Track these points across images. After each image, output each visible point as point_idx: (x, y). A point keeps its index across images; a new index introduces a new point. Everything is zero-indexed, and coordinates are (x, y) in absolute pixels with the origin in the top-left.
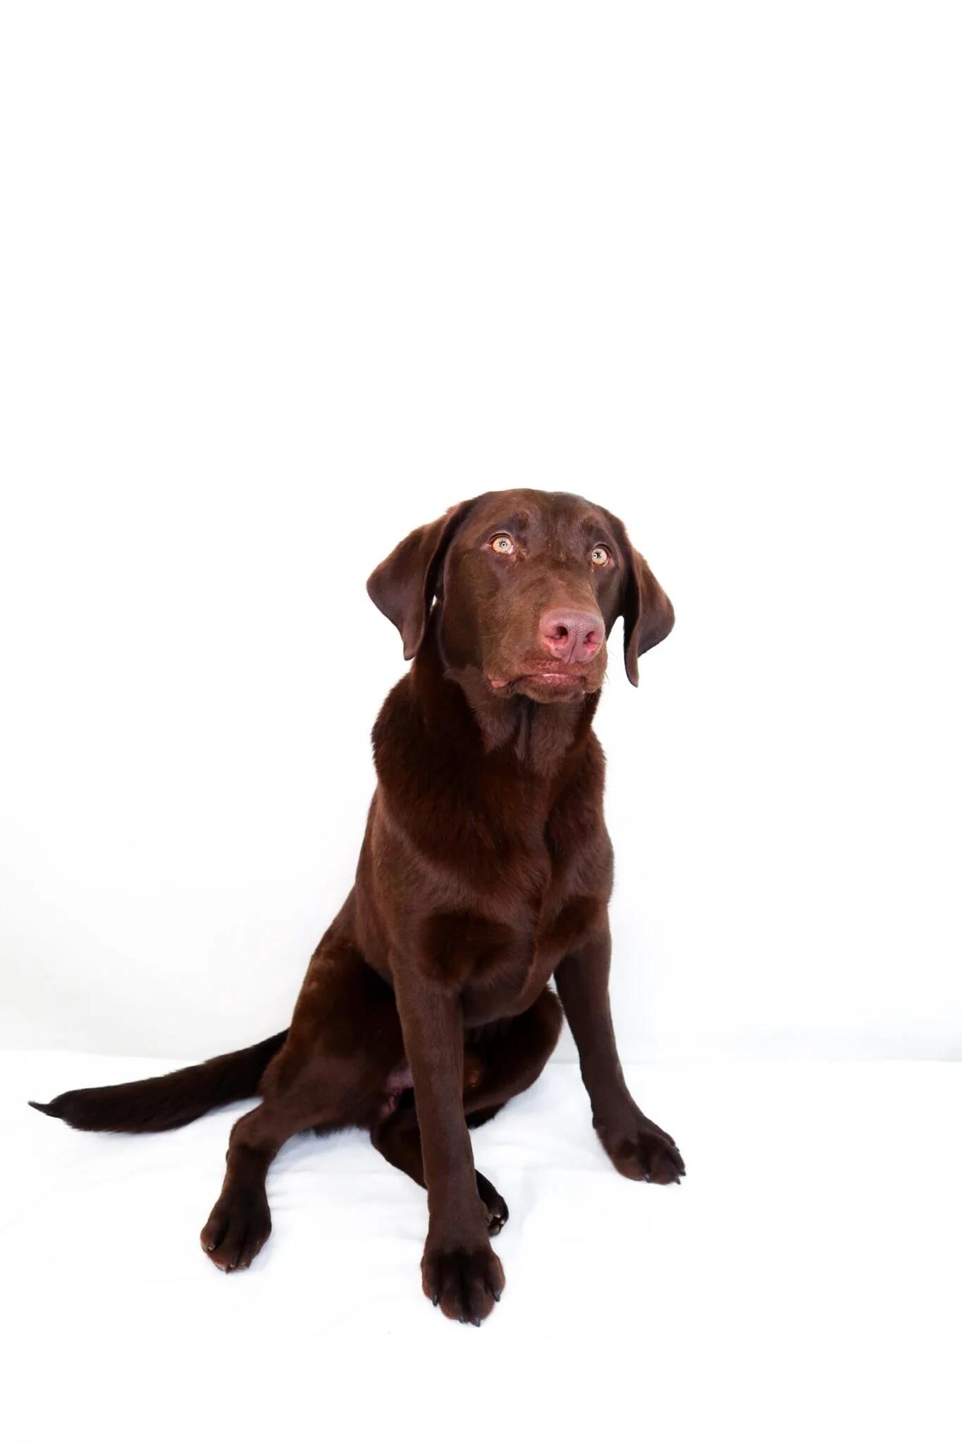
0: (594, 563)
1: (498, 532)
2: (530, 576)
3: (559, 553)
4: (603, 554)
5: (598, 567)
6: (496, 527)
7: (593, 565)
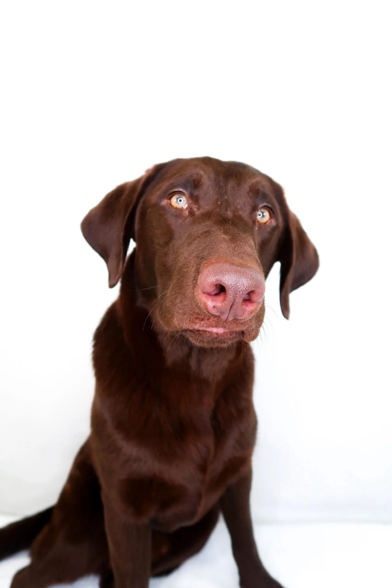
0: (258, 221)
1: (175, 190)
2: (199, 228)
3: (227, 210)
4: (267, 214)
5: (262, 226)
6: (173, 186)
7: (257, 224)
